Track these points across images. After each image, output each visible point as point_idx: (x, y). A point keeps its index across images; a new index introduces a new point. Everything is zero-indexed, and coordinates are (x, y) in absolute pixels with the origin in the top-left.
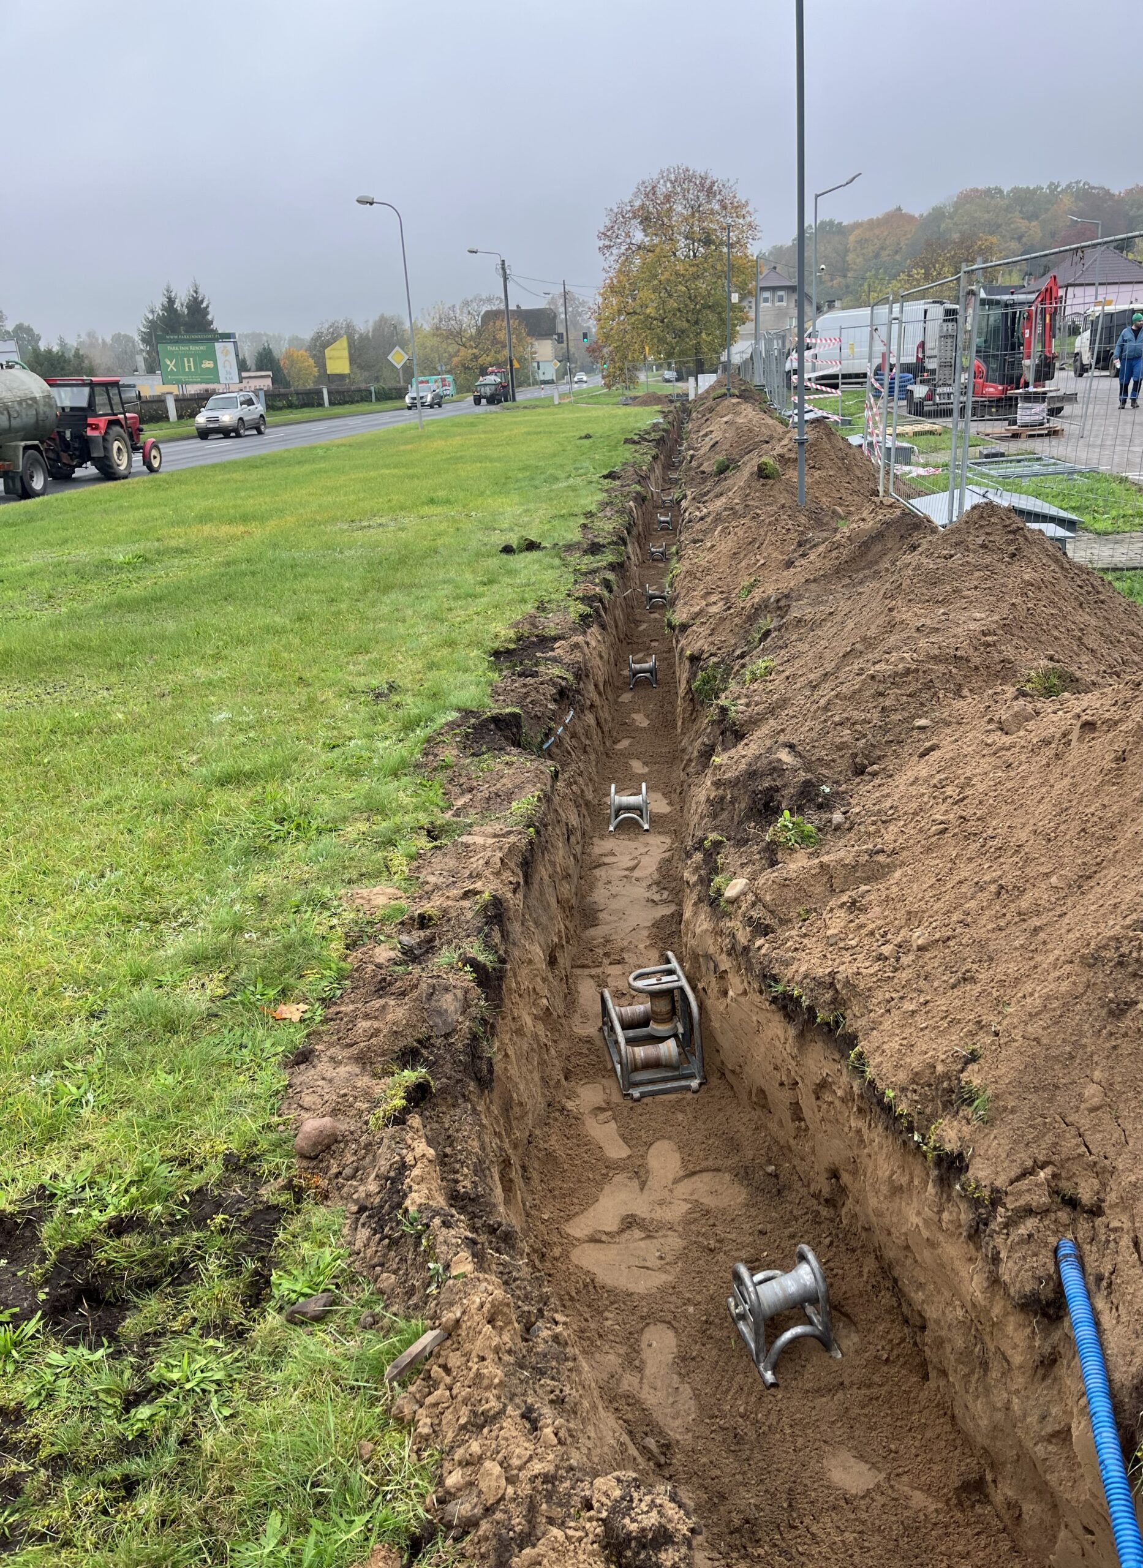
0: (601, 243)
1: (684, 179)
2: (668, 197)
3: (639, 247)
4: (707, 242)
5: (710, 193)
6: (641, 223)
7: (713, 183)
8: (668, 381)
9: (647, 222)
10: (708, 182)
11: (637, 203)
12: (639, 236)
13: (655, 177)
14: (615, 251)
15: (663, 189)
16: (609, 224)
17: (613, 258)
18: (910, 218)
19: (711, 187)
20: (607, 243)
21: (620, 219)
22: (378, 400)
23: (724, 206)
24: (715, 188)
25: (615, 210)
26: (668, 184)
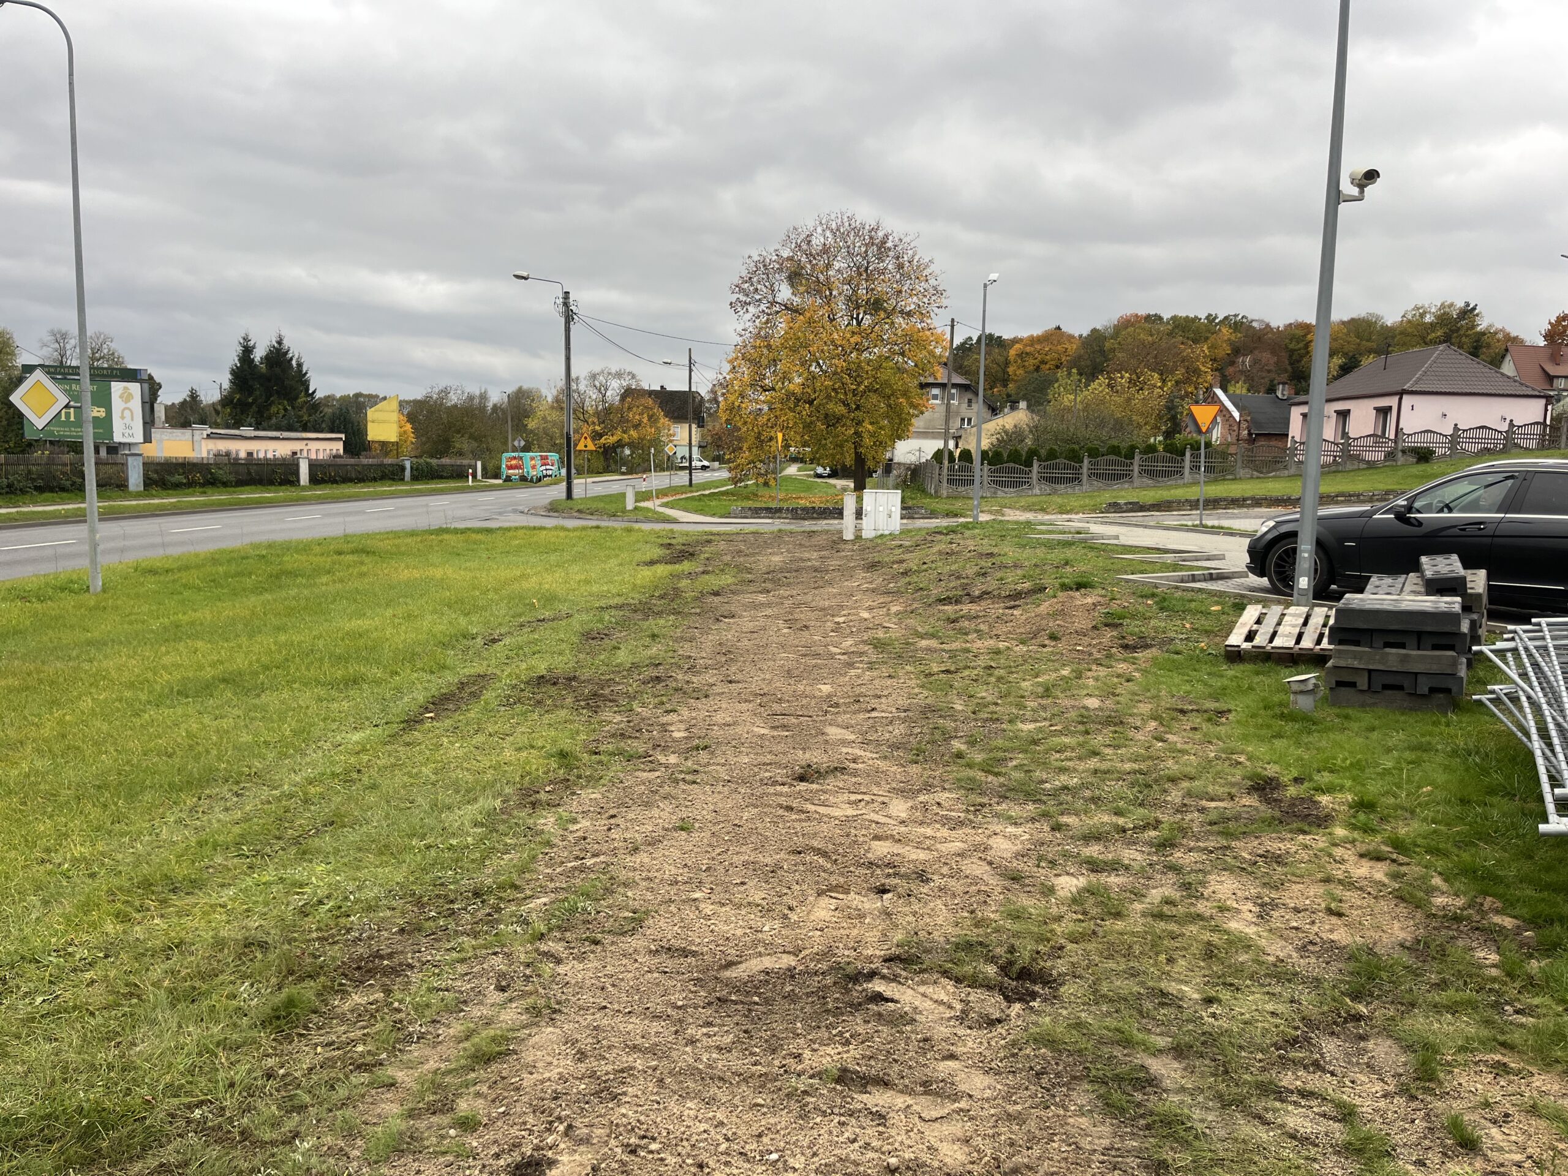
0: (734, 298)
1: (847, 229)
2: (825, 250)
3: (786, 307)
4: (877, 307)
5: (882, 250)
6: (788, 277)
7: (886, 236)
8: (820, 476)
9: (794, 277)
10: (881, 234)
11: (786, 253)
12: (785, 293)
13: (811, 225)
14: (751, 308)
15: (817, 241)
16: (746, 277)
17: (748, 316)
18: (1071, 337)
19: (884, 242)
20: (743, 298)
21: (763, 268)
22: (415, 478)
23: (900, 266)
24: (889, 244)
25: (756, 258)
26: (828, 234)
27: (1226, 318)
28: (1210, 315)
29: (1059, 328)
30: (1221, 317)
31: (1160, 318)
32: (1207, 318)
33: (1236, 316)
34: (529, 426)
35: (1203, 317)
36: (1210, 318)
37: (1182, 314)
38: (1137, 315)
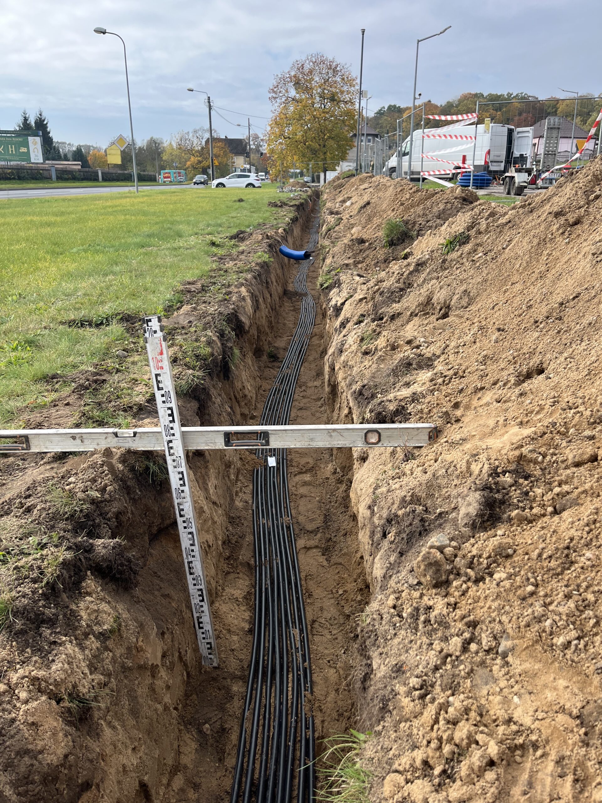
0: (270, 95)
1: (319, 61)
2: (311, 72)
3: (293, 100)
4: (333, 99)
5: (335, 71)
6: (294, 85)
7: (337, 65)
9: (297, 84)
10: (334, 64)
11: (293, 73)
12: (293, 93)
13: (304, 59)
14: (278, 100)
15: (307, 67)
16: (276, 84)
17: (277, 105)
19: (336, 68)
20: (274, 95)
21: (283, 81)
23: (343, 79)
24: (338, 69)
25: (280, 76)
26: (311, 64)
27: (517, 95)
28: (509, 93)
29: (430, 101)
30: (515, 94)
31: (483, 95)
32: (507, 95)
33: (522, 93)
34: (164, 158)
35: (506, 94)
36: (509, 95)
37: (494, 92)
38: (471, 94)
